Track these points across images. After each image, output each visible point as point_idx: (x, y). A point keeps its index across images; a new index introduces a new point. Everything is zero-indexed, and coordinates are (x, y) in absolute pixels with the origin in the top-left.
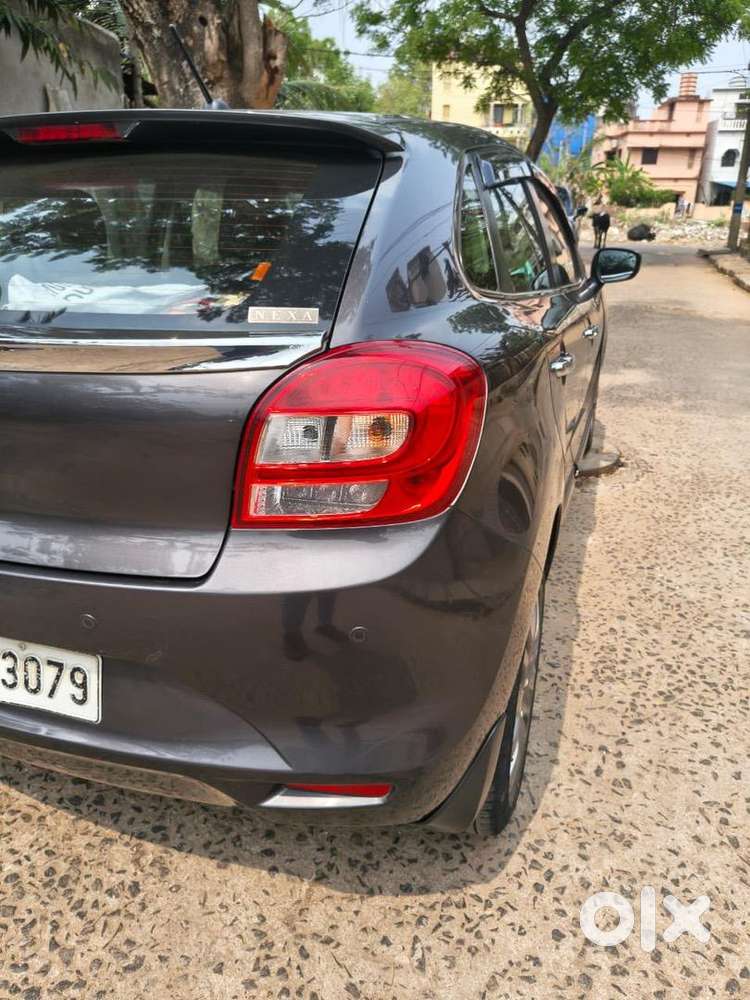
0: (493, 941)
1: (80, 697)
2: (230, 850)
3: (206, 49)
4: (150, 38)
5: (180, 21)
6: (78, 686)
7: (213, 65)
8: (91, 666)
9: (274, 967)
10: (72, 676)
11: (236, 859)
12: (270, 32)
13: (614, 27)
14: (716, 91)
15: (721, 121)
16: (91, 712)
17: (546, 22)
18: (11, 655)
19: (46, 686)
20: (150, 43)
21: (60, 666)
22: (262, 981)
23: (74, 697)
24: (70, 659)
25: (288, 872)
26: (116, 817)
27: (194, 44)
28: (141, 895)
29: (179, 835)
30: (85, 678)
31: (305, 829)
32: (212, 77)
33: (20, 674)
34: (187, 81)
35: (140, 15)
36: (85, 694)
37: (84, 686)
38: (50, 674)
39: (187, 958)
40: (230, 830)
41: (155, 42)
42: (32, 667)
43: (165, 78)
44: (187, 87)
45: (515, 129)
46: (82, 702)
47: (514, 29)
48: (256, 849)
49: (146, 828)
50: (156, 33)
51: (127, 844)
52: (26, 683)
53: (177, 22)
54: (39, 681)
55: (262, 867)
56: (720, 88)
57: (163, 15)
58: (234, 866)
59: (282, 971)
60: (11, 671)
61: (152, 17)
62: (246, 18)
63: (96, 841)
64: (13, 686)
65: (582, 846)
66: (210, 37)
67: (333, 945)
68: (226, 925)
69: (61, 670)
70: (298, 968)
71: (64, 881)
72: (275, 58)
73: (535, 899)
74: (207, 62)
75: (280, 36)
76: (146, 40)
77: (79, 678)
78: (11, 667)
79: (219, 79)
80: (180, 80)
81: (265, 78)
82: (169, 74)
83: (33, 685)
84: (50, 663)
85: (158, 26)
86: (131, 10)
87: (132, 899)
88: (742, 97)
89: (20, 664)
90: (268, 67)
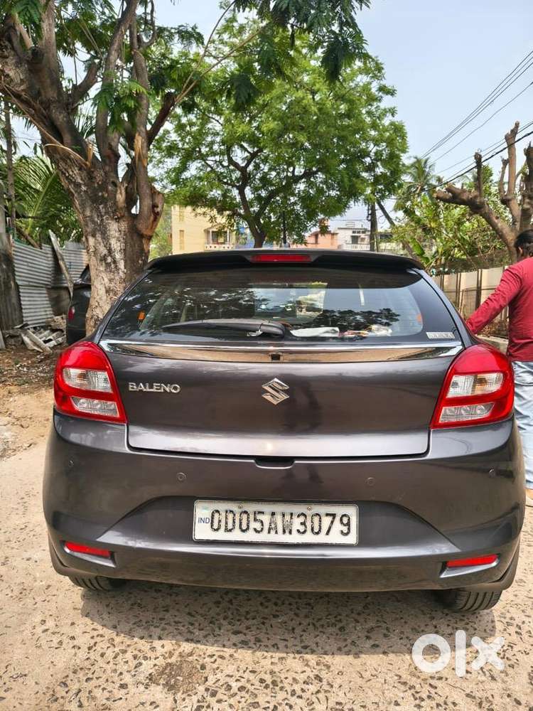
0: (517, 660)
1: (345, 531)
2: (354, 649)
3: (118, 199)
4: (79, 191)
5: (100, 183)
6: (345, 525)
7: (121, 208)
8: (352, 511)
9: (424, 696)
10: (341, 520)
11: (361, 652)
12: (155, 192)
13: (293, 195)
14: (339, 229)
15: (345, 245)
16: (352, 538)
17: (255, 189)
18: (303, 514)
19: (325, 529)
20: (79, 193)
21: (334, 516)
22: (423, 704)
23: (342, 532)
24: (339, 510)
25: (393, 652)
26: (276, 646)
27: (108, 196)
28: (324, 680)
29: (320, 648)
30: (349, 520)
31: (385, 632)
32: (119, 216)
33: (309, 524)
34: (102, 216)
35: (73, 178)
36: (349, 529)
37: (348, 524)
38: (326, 521)
39: (376, 703)
40: (345, 640)
41: (82, 193)
42: (316, 519)
43: (88, 213)
44: (102, 220)
45: (226, 246)
46: (347, 534)
47: (238, 191)
48: (367, 646)
49: (298, 648)
50: (84, 188)
51: (295, 658)
52: (312, 529)
53: (98, 183)
54: (320, 526)
55: (378, 653)
56: (342, 227)
57: (89, 178)
58: (363, 656)
59: (429, 697)
60: (303, 524)
61: (82, 179)
62: (142, 184)
63: (275, 660)
64: (304, 532)
65: (523, 611)
66: (121, 193)
67: (444, 679)
68: (382, 684)
69: (334, 518)
70: (436, 693)
71: (274, 683)
72: (157, 207)
73: (521, 639)
74: (117, 207)
75: (161, 195)
76: (76, 192)
77: (345, 520)
78: (303, 521)
79: (122, 217)
80: (98, 216)
81: (152, 218)
82: (91, 211)
83: (316, 530)
84: (327, 515)
85: (85, 185)
86: (67, 175)
87: (321, 684)
88: (354, 232)
89: (309, 519)
90: (154, 212)
